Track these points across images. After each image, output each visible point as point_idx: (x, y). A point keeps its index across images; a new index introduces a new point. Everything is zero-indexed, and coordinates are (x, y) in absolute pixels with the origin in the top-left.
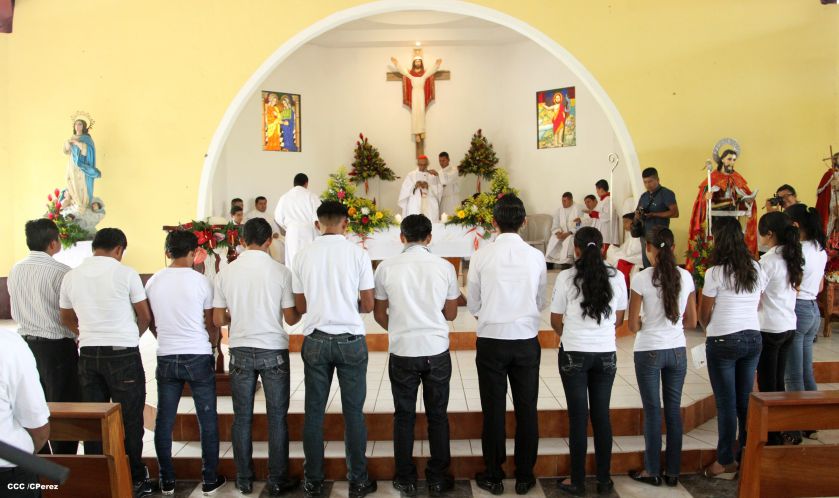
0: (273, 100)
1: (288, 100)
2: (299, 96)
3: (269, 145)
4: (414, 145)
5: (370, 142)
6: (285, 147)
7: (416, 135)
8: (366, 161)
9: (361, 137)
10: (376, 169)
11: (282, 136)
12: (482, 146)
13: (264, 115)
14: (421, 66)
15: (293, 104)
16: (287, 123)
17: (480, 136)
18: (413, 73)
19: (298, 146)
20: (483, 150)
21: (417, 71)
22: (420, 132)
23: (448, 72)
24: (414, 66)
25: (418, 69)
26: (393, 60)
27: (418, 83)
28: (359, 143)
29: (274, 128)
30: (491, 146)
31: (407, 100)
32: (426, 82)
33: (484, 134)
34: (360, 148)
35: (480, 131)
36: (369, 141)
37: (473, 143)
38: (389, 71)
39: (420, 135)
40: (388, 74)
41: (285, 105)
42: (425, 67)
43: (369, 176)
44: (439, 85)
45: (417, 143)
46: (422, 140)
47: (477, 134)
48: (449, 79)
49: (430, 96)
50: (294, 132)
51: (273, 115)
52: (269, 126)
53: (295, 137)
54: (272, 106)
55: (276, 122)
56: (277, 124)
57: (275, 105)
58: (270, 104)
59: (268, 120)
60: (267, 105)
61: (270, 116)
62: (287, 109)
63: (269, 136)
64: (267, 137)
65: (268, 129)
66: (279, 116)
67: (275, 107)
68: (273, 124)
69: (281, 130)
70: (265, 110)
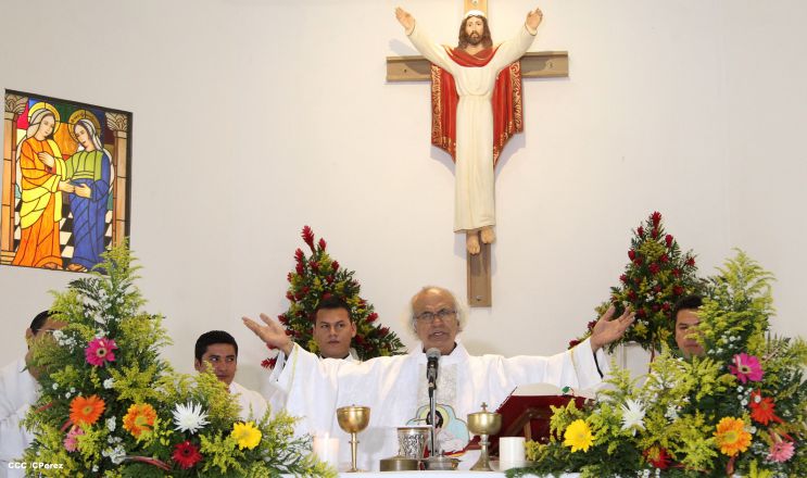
0: (43, 121)
1: (90, 125)
2: (129, 115)
3: (25, 249)
4: (463, 264)
5: (332, 253)
6: (76, 259)
7: (469, 233)
9: (308, 237)
11: (67, 227)
12: (662, 262)
13: (13, 161)
14: (485, 37)
15: (108, 137)
16: (86, 192)
17: (655, 234)
18: (459, 57)
20: (664, 276)
21: (472, 51)
22: (478, 224)
23: (564, 56)
24: (465, 38)
25: (474, 44)
26: (403, 16)
27: (475, 85)
28: (300, 255)
29: (42, 202)
30: (691, 262)
31: (444, 134)
32: (498, 83)
33: (667, 227)
34: (301, 268)
35: (656, 218)
36: (328, 251)
37: (632, 255)
38: (394, 54)
39: (479, 233)
40: (390, 61)
41: (84, 138)
42: (496, 39)
44: (536, 97)
45: (471, 258)
46: (486, 247)
47: (646, 227)
48: (565, 75)
49: (507, 119)
50: (109, 217)
51: (40, 165)
52: (27, 196)
53: (109, 233)
54: (40, 137)
55: (50, 183)
56: (54, 190)
57: (50, 137)
58: (32, 130)
59: (23, 176)
60: (21, 133)
61: (31, 165)
62: (89, 149)
63: (26, 223)
64: (19, 228)
65: (21, 202)
66: (62, 168)
67: (50, 141)
68: (40, 191)
69: (65, 210)
70: (14, 148)
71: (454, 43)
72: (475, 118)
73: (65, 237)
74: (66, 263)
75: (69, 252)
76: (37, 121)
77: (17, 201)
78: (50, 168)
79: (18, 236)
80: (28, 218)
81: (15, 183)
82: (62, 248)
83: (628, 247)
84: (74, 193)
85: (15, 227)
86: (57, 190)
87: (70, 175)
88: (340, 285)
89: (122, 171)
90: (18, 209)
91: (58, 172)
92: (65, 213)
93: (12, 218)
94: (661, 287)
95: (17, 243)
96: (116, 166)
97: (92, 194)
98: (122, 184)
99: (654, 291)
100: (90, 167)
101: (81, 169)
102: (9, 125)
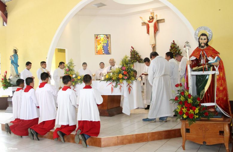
0: (99, 37)
2: (110, 35)
3: (98, 53)
4: (152, 49)
5: (135, 49)
8: (133, 56)
9: (132, 47)
10: (136, 59)
11: (103, 49)
12: (174, 47)
13: (96, 43)
15: (108, 38)
16: (105, 45)
18: (149, 22)
19: (110, 53)
20: (174, 49)
21: (151, 21)
22: (154, 44)
23: (164, 19)
26: (141, 17)
27: (152, 25)
28: (131, 50)
29: (100, 47)
30: (178, 47)
31: (148, 32)
32: (154, 24)
35: (174, 41)
37: (171, 46)
38: (143, 22)
40: (142, 23)
42: (154, 19)
43: (134, 62)
44: (161, 25)
46: (154, 47)
47: (173, 42)
48: (164, 22)
49: (156, 29)
50: (108, 48)
52: (98, 46)
53: (109, 49)
54: (99, 39)
55: (101, 44)
58: (98, 39)
60: (97, 39)
61: (98, 43)
62: (105, 40)
63: (98, 50)
68: (99, 46)
69: (103, 47)
70: (96, 41)
71: (149, 20)
72: (152, 29)
73: (103, 51)
74: (103, 54)
75: (104, 52)
79: (97, 51)
83: (170, 45)
87: (103, 43)
88: (135, 53)
89: (110, 42)
94: (174, 51)
95: (97, 52)
98: (110, 43)
99: (173, 51)
100: (105, 42)
102: (95, 38)
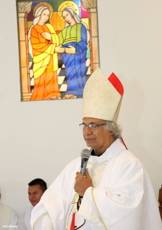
0: (43, 13)
1: (72, 9)
6: (69, 91)
11: (62, 73)
13: (26, 41)
16: (72, 50)
29: (44, 62)
41: (68, 18)
50: (88, 63)
51: (43, 40)
52: (36, 59)
53: (89, 73)
54: (41, 23)
55: (50, 49)
56: (52, 53)
57: (48, 22)
59: (33, 49)
61: (37, 41)
62: (72, 24)
63: (37, 75)
64: (33, 79)
65: (33, 63)
66: (56, 39)
67: (48, 25)
68: (43, 55)
70: (27, 34)
73: (61, 79)
74: (63, 94)
75: (64, 88)
76: (39, 14)
77: (31, 63)
78: (49, 41)
79: (32, 83)
80: (38, 72)
81: (29, 54)
82: (60, 86)
84: (65, 52)
85: (31, 79)
86: (54, 52)
87: (61, 42)
90: (32, 68)
91: (54, 42)
92: (60, 66)
93: (29, 74)
95: (32, 87)
96: (90, 31)
97: (76, 51)
101: (68, 37)
102: (22, 20)
